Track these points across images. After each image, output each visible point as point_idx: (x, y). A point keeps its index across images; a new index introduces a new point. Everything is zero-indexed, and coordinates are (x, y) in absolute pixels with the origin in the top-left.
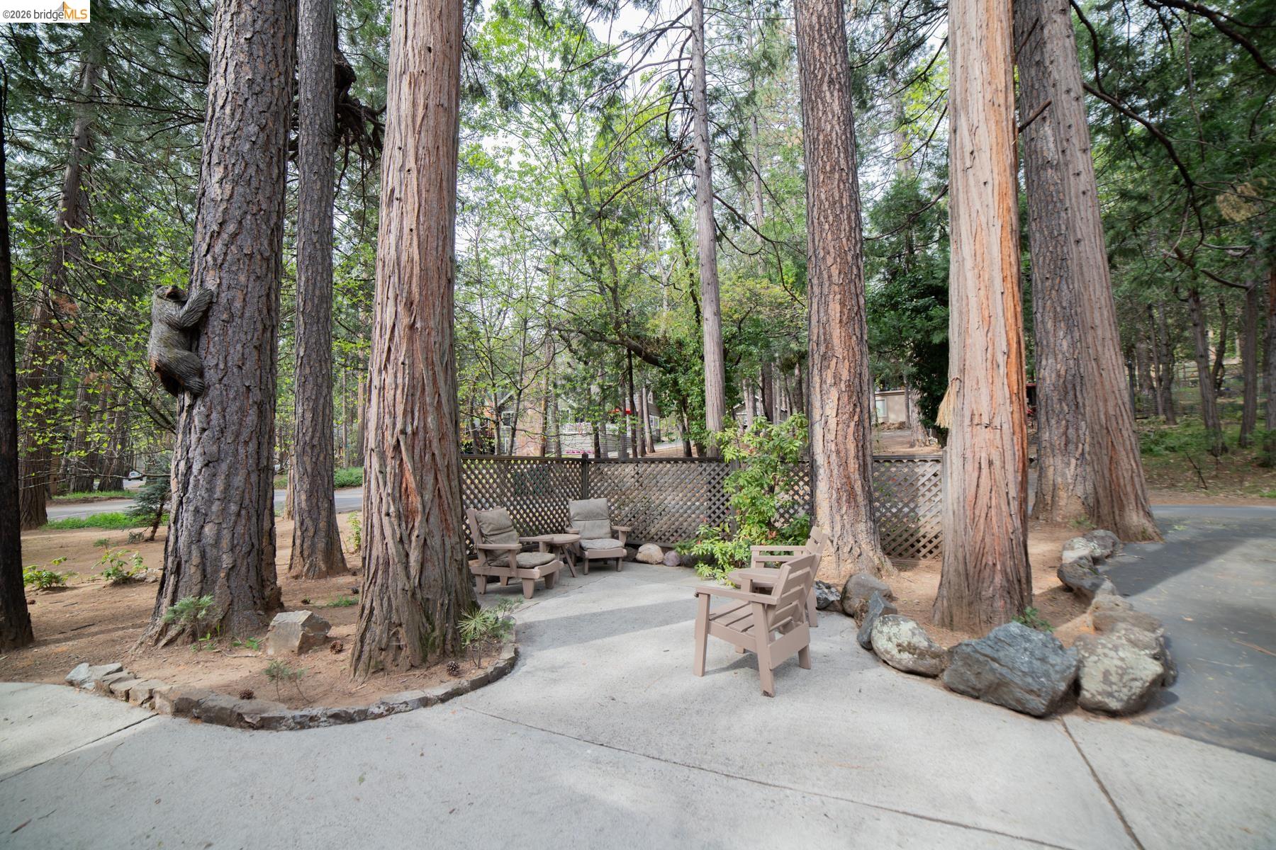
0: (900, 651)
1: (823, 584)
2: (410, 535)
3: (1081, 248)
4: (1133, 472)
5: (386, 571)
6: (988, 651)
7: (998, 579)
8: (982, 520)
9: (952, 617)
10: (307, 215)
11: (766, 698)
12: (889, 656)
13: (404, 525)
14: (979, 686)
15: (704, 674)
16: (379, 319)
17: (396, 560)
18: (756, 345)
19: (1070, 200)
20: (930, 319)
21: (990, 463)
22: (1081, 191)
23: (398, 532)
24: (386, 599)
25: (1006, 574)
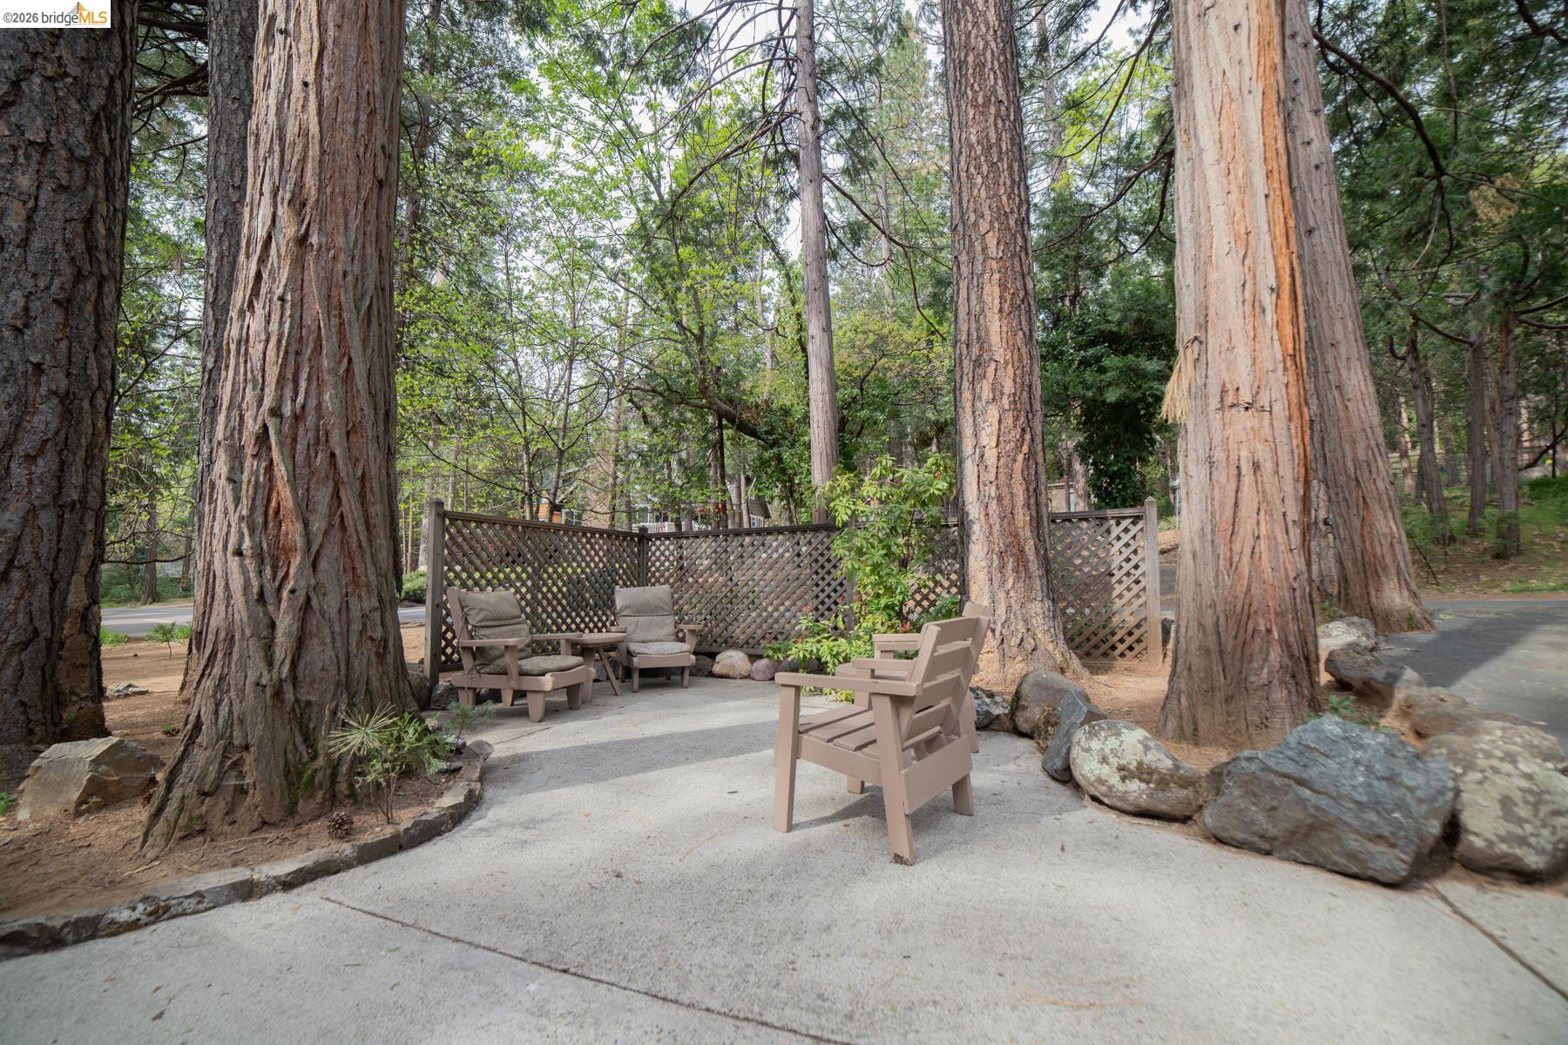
0: (1123, 779)
1: (982, 690)
2: (279, 589)
3: (1316, 239)
4: (1393, 538)
5: (228, 654)
6: (1290, 768)
7: (1275, 655)
8: (1246, 559)
9: (1195, 723)
10: (222, 160)
11: (898, 866)
12: (1103, 789)
13: (268, 571)
14: (1272, 832)
15: (791, 827)
16: (245, 230)
17: (248, 632)
18: (883, 412)
19: (1299, 177)
20: (1102, 370)
21: (1256, 467)
22: (1312, 165)
23: (255, 583)
24: (226, 701)
25: (1289, 646)
